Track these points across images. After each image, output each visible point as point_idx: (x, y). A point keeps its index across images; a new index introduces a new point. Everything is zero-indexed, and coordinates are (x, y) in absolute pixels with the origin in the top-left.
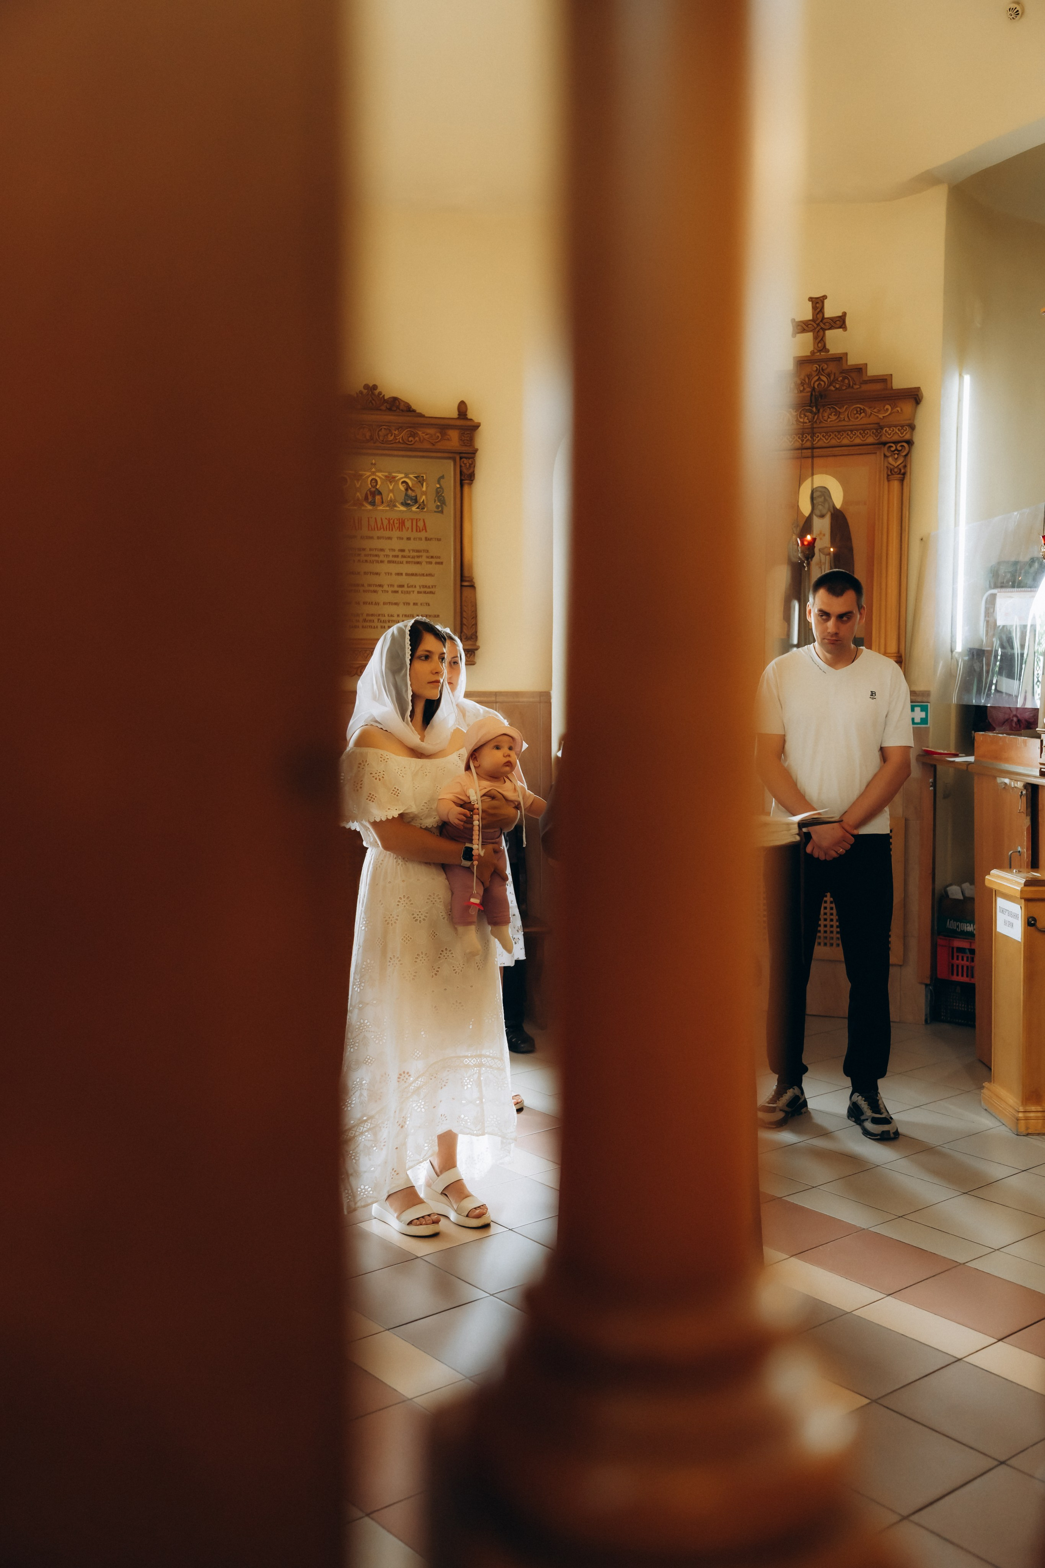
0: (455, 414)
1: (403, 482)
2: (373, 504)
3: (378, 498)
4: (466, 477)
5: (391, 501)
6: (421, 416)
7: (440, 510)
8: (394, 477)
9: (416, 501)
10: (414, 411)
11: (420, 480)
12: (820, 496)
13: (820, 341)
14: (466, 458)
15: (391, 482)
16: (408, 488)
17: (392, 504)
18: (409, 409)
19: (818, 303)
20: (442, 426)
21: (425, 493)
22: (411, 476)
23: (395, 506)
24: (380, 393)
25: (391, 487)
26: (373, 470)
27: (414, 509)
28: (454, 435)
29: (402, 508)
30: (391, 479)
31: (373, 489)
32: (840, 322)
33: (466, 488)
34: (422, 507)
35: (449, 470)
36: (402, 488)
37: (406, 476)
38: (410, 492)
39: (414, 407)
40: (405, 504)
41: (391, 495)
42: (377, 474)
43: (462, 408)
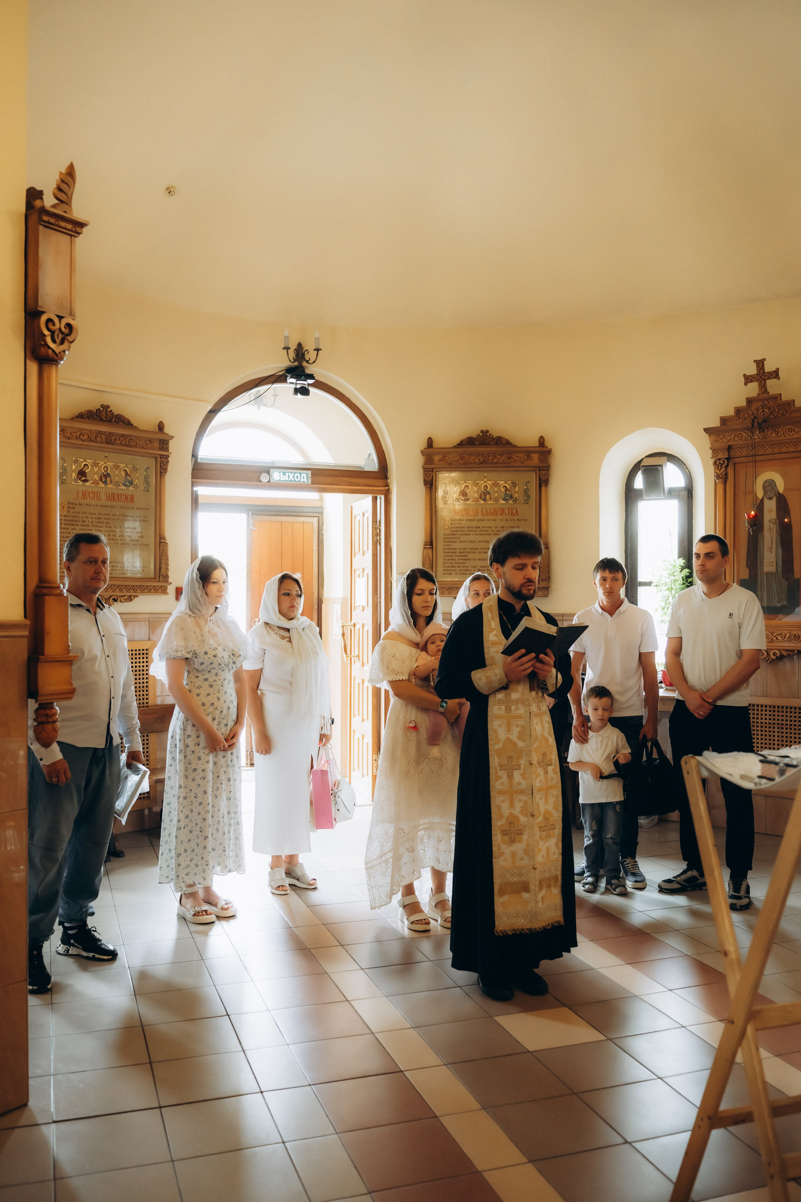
0: (537, 444)
1: (504, 486)
2: (485, 500)
3: (488, 496)
4: (544, 482)
5: (496, 498)
6: (515, 446)
7: (527, 502)
8: (498, 484)
9: (511, 497)
10: (511, 444)
11: (514, 484)
12: (770, 485)
13: (763, 388)
14: (543, 470)
15: (496, 487)
16: (506, 489)
17: (496, 500)
18: (508, 443)
19: (760, 364)
20: (528, 452)
21: (517, 492)
22: (509, 482)
23: (499, 501)
24: (490, 435)
25: (496, 490)
26: (485, 480)
27: (510, 502)
28: (535, 457)
29: (503, 502)
30: (496, 485)
31: (485, 491)
32: (775, 374)
33: (543, 489)
34: (515, 500)
35: (533, 478)
36: (503, 490)
37: (506, 483)
38: (508, 492)
39: (511, 441)
40: (505, 499)
41: (496, 494)
42: (488, 482)
43: (542, 441)
